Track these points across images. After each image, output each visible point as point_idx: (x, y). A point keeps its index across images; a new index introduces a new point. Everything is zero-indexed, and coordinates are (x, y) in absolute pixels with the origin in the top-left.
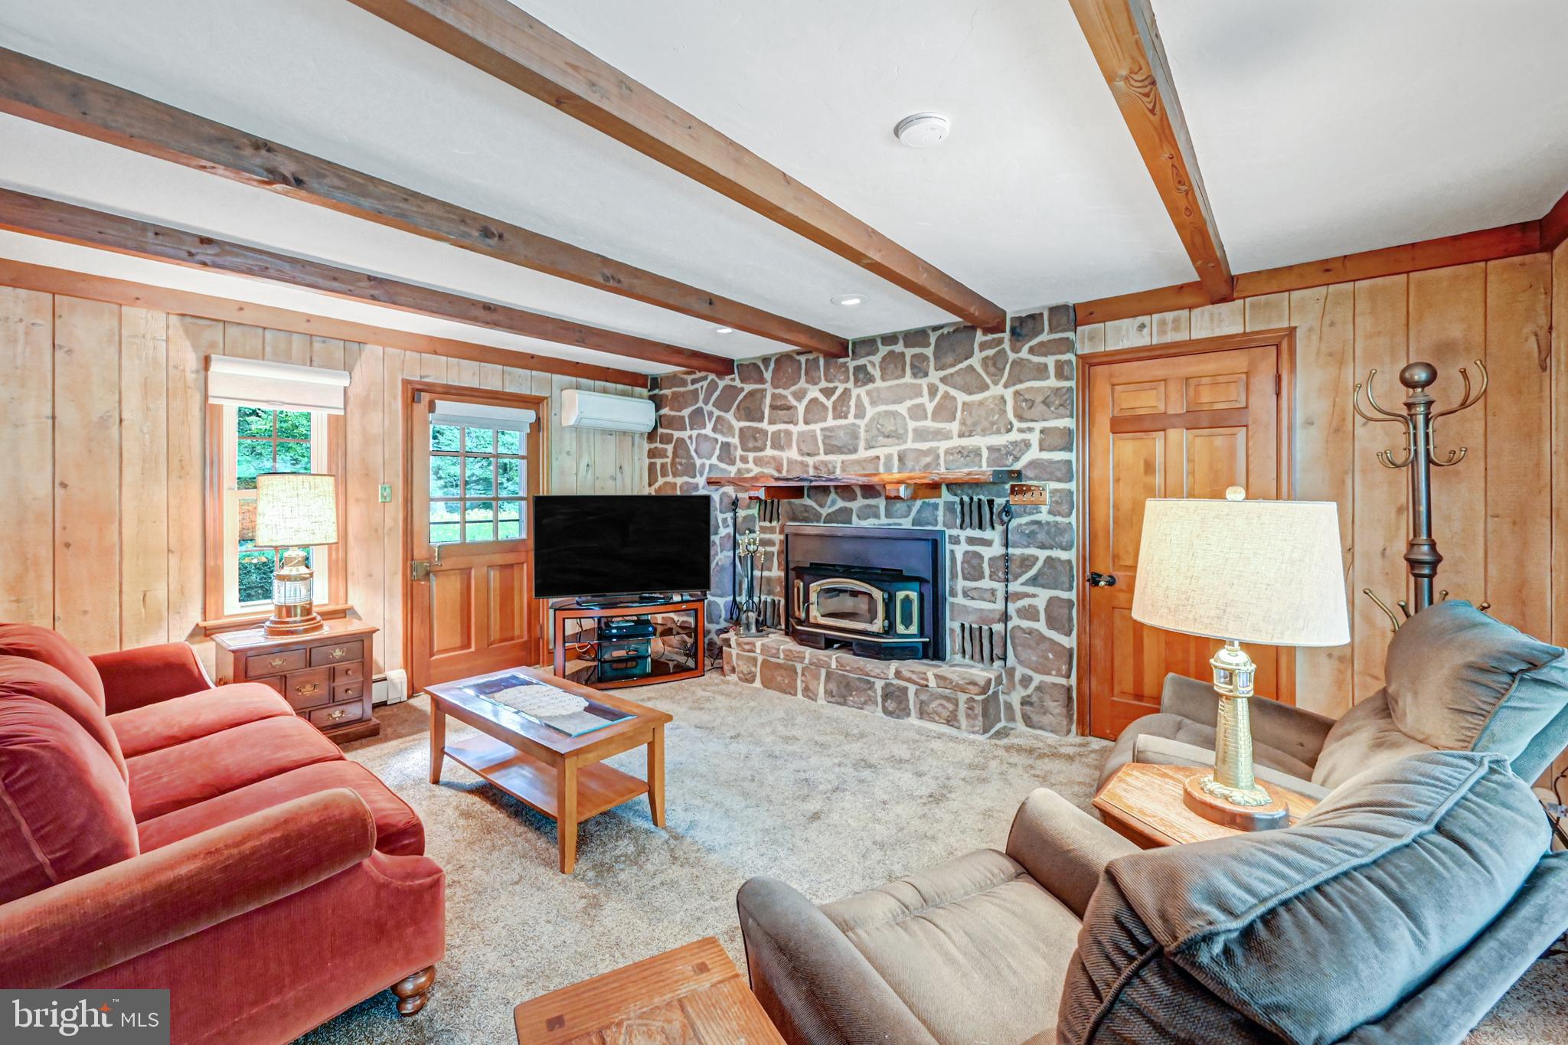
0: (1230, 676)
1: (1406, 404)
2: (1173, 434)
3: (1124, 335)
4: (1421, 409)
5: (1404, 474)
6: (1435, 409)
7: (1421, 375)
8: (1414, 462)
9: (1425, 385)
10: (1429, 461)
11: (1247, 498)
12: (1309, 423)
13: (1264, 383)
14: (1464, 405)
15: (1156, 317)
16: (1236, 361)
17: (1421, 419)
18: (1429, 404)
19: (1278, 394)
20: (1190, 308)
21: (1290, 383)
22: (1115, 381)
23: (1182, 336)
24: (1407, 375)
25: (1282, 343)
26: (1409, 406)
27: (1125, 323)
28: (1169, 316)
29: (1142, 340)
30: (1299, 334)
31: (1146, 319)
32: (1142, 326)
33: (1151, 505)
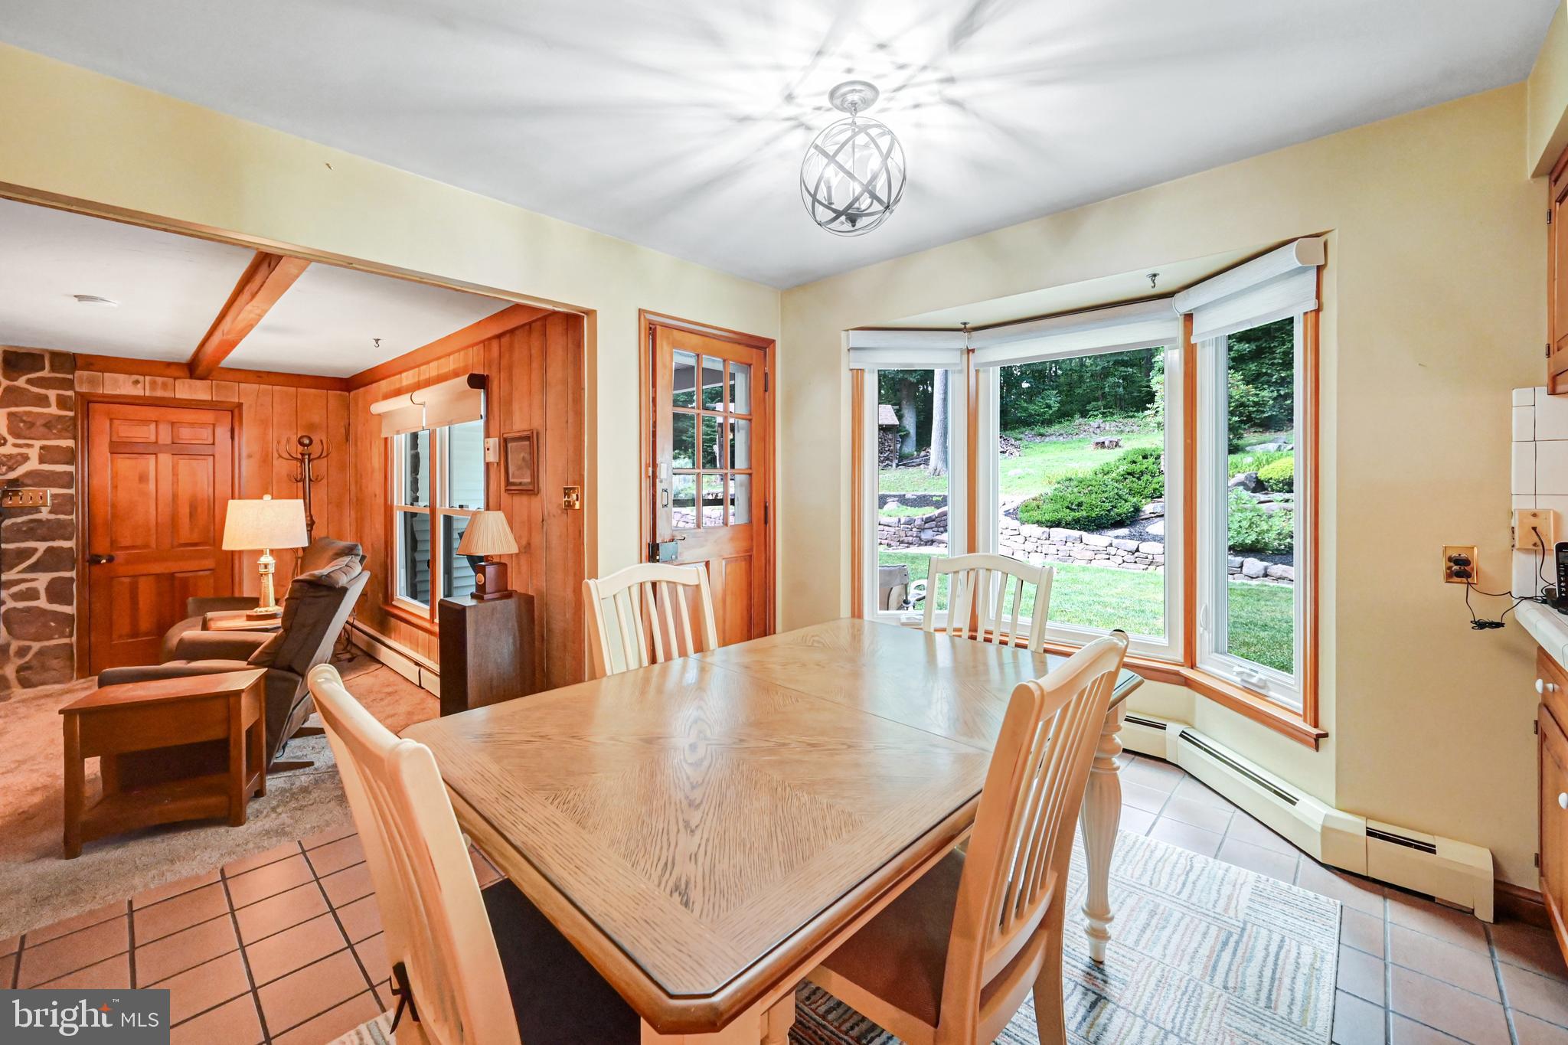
0: (266, 566)
1: (301, 454)
2: (162, 457)
3: (122, 385)
4: (307, 457)
5: (300, 484)
6: (312, 457)
7: (306, 441)
8: (304, 481)
9: (308, 446)
10: (310, 480)
11: (272, 499)
12: (250, 456)
13: (223, 433)
14: (319, 457)
15: (148, 378)
16: (208, 417)
17: (307, 461)
18: (309, 455)
19: (232, 438)
20: (175, 379)
21: (240, 433)
22: (113, 416)
23: (168, 394)
24: (301, 440)
25: (235, 412)
26: (303, 455)
27: (121, 377)
28: (159, 380)
29: (138, 391)
30: (244, 407)
31: (141, 378)
32: (137, 382)
33: (231, 503)
